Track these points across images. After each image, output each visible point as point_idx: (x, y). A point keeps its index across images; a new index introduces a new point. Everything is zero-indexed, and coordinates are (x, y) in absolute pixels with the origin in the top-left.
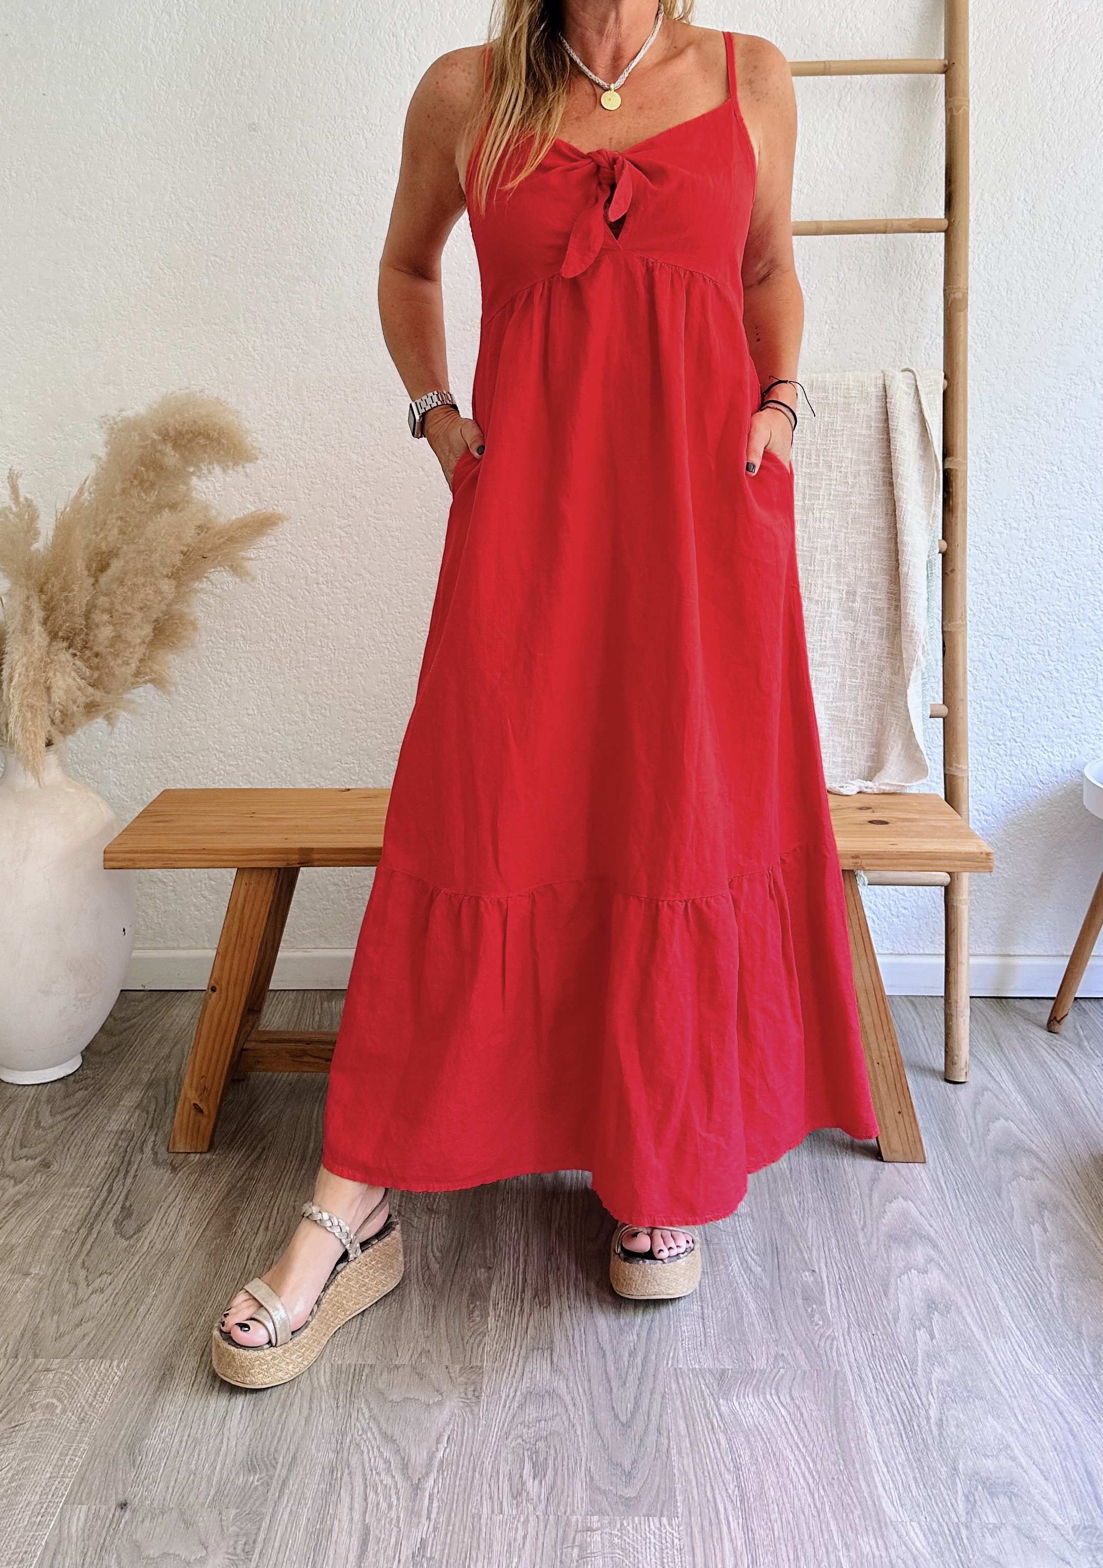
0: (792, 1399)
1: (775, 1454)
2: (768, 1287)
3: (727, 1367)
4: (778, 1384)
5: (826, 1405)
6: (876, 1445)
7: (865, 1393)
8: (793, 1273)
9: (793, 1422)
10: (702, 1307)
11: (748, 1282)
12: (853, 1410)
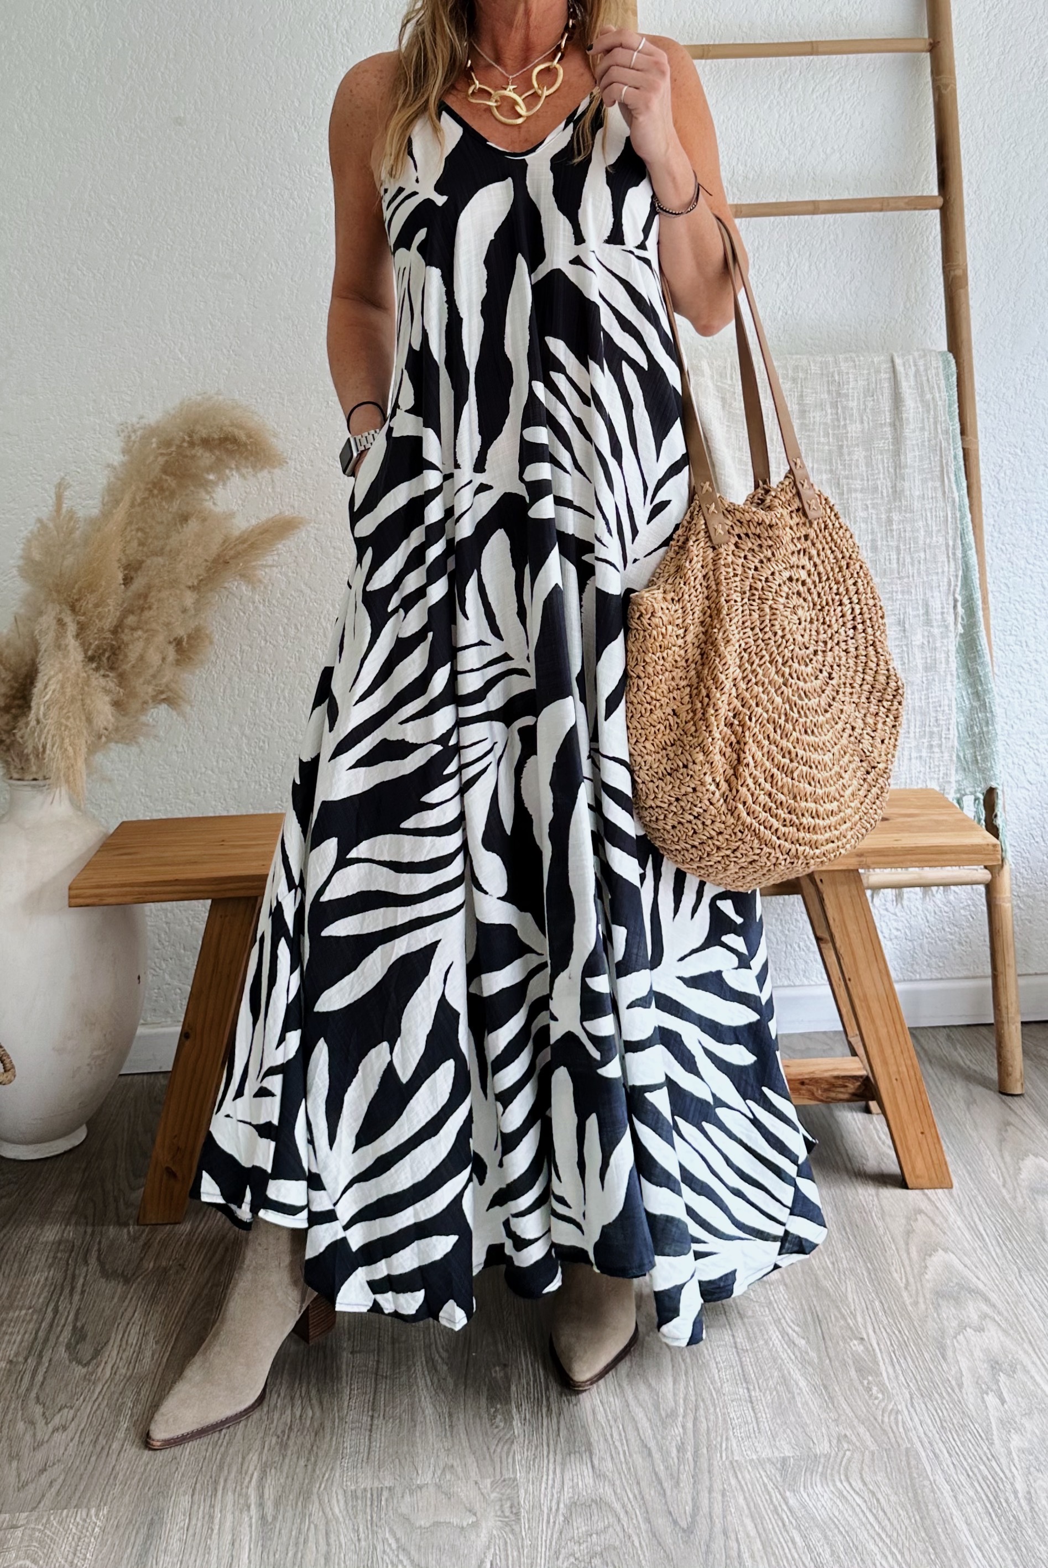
0: (865, 1484)
1: (857, 1549)
2: (816, 1361)
3: (787, 1454)
4: (847, 1469)
5: (903, 1487)
6: (964, 1527)
7: (943, 1471)
8: (841, 1343)
9: (871, 1511)
10: (748, 1389)
11: (793, 1357)
12: (933, 1491)
